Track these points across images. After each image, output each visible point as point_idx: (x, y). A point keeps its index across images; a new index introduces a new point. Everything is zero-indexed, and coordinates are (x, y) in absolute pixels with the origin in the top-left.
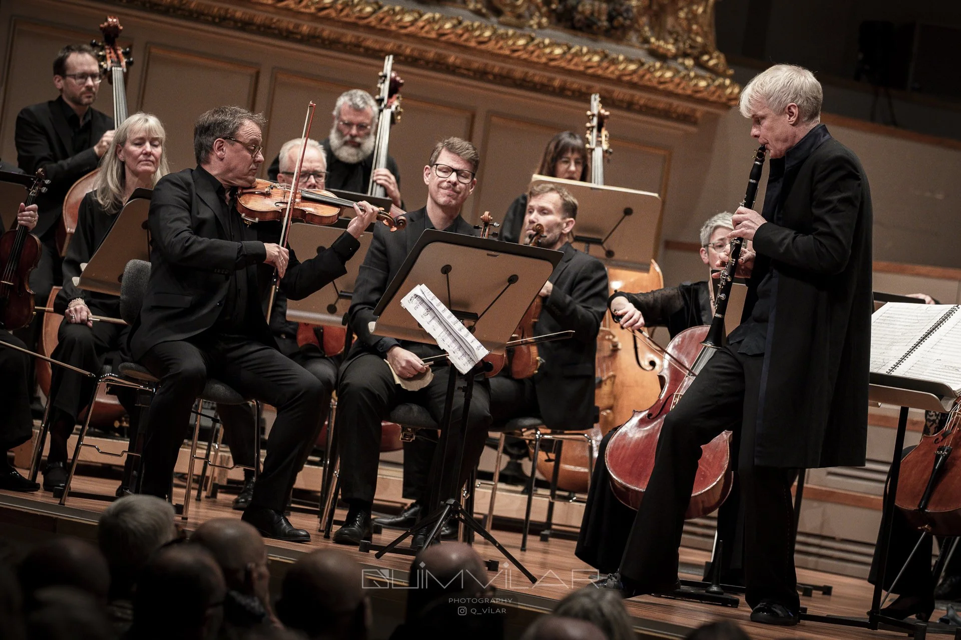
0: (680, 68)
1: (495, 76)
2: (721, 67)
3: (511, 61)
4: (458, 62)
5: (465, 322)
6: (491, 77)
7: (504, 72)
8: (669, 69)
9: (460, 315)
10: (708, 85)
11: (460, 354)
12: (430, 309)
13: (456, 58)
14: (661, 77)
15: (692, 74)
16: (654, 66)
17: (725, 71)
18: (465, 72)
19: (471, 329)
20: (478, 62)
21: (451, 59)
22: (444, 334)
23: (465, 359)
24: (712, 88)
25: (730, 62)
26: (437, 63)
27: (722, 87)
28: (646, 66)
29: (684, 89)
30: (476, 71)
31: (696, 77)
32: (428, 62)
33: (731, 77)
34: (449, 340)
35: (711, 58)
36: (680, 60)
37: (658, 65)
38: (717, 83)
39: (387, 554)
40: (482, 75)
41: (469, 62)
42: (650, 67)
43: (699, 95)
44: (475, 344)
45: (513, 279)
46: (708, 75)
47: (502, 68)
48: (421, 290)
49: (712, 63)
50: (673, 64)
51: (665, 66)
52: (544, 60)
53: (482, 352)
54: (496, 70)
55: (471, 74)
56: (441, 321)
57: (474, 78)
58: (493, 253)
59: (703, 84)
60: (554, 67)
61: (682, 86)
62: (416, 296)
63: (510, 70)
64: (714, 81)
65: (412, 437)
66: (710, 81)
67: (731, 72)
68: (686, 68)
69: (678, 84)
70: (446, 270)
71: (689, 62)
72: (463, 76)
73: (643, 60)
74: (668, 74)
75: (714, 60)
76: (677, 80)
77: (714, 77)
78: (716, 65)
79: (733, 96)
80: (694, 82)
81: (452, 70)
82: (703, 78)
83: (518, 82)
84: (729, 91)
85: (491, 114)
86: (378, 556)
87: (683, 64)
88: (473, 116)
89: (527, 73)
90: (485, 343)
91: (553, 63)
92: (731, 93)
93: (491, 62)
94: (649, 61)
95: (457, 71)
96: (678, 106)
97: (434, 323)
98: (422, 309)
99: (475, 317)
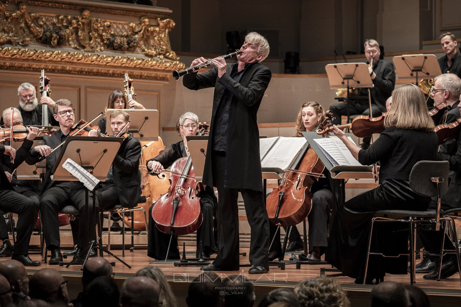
0: (158, 59)
1: (86, 72)
2: (174, 58)
3: (92, 66)
4: (71, 69)
5: (89, 170)
6: (84, 73)
7: (89, 70)
8: (154, 60)
9: (86, 168)
10: (170, 65)
11: (88, 183)
12: (74, 167)
13: (70, 67)
14: (151, 64)
15: (163, 61)
16: (148, 60)
17: (176, 59)
18: (74, 72)
19: (91, 173)
20: (78, 68)
21: (68, 68)
22: (81, 176)
23: (91, 185)
24: (172, 66)
25: (177, 55)
26: (62, 70)
27: (176, 64)
28: (145, 60)
29: (161, 67)
30: (78, 72)
31: (165, 62)
32: (58, 71)
33: (179, 60)
34: (83, 178)
35: (170, 54)
36: (158, 56)
37: (150, 59)
38: (173, 63)
39: (70, 266)
40: (81, 72)
41: (75, 68)
42: (147, 61)
43: (167, 69)
44: (94, 178)
45: (105, 151)
46: (170, 61)
47: (88, 69)
48: (69, 160)
49: (170, 56)
50: (155, 58)
51: (152, 59)
52: (104, 63)
53: (97, 181)
54: (86, 70)
55: (76, 73)
56: (79, 171)
57: (78, 74)
58: (96, 142)
59: (168, 64)
60: (109, 66)
61: (160, 66)
62: (68, 163)
63: (92, 69)
64: (172, 63)
65: (74, 218)
66: (171, 63)
67: (179, 58)
68: (161, 59)
69: (159, 66)
70: (78, 151)
71: (162, 57)
72: (73, 74)
73: (143, 58)
74: (154, 62)
75: (172, 54)
76: (158, 64)
77: (172, 61)
78: (172, 56)
79: (181, 68)
80: (165, 64)
81: (69, 72)
82: (168, 62)
83: (95, 73)
84: (179, 66)
85: (86, 87)
86: (67, 267)
87: (159, 58)
88: (80, 89)
89: (98, 69)
90: (98, 178)
91: (108, 64)
92: (180, 67)
93: (84, 67)
94: (146, 58)
95: (71, 72)
96: (160, 74)
97: (76, 172)
98: (71, 168)
99: (92, 168)
